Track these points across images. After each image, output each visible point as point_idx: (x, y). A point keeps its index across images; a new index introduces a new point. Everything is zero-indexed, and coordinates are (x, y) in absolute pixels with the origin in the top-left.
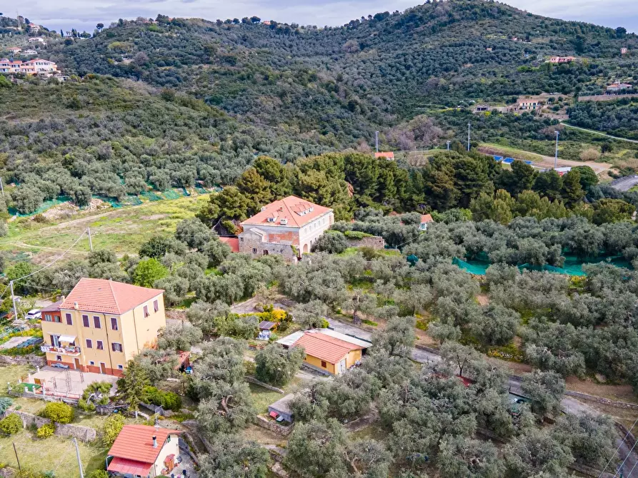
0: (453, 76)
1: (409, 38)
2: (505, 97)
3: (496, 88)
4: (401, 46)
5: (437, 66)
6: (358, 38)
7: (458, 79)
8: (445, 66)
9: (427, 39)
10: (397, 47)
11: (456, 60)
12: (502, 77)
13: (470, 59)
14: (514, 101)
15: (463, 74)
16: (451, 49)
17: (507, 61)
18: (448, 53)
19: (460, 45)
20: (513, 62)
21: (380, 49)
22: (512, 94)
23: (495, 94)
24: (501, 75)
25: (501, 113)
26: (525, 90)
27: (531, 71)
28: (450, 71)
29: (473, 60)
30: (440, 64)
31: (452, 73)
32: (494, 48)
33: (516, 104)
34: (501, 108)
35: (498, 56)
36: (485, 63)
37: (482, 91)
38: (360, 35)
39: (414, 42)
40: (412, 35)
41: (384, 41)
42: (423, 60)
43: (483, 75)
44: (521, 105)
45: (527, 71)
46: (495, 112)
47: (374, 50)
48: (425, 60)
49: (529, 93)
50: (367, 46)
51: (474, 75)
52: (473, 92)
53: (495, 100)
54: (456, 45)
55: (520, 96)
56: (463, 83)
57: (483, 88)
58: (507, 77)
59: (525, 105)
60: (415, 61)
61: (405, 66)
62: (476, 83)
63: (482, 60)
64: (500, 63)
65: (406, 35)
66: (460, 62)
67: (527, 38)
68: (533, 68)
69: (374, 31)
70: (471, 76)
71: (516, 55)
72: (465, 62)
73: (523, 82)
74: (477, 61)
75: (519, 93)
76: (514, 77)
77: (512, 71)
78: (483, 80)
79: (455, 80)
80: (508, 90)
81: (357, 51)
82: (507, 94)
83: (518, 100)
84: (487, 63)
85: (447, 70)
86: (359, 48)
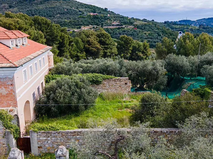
0: (53, 19)
1: (31, 5)
2: (76, 26)
3: (72, 23)
4: (28, 8)
5: (46, 15)
6: (8, 4)
7: (55, 20)
8: (49, 15)
9: (39, 6)
10: (26, 8)
11: (53, 13)
12: (73, 19)
13: (59, 13)
14: (80, 28)
15: (57, 18)
16: (50, 9)
17: (73, 14)
18: (49, 10)
19: (54, 8)
20: (76, 15)
21: (18, 8)
22: (79, 25)
23: (72, 25)
24: (72, 19)
25: (76, 32)
26: (83, 24)
27: (84, 17)
28: (51, 17)
29: (60, 13)
30: (47, 14)
31: (52, 18)
32: (67, 10)
33: (81, 29)
34: (76, 30)
35: (69, 12)
36: (65, 15)
37: (66, 24)
38: (8, 3)
39: (33, 6)
40: (32, 4)
41: (20, 6)
42: (39, 13)
43: (65, 18)
44: (83, 29)
45: (82, 18)
46: (74, 31)
47: (16, 8)
48: (40, 12)
49: (85, 25)
50: (13, 7)
51: (61, 18)
52: (63, 25)
53: (72, 27)
54: (52, 8)
55: (82, 26)
56: (58, 21)
57: (67, 23)
58: (75, 19)
59: (85, 29)
60: (36, 13)
61: (32, 14)
62: (63, 21)
63: (64, 13)
64: (71, 15)
65: (30, 4)
66: (55, 14)
67: (77, 8)
68: (84, 16)
69: (15, 2)
70: (60, 19)
71: (76, 12)
72: (57, 14)
73: (82, 21)
74: (62, 14)
75: (81, 25)
76: (78, 19)
77: (76, 17)
78: (66, 20)
80: (77, 24)
81: (8, 9)
82: (76, 25)
83: (81, 28)
84: (66, 14)
85: (50, 16)
86: (9, 7)
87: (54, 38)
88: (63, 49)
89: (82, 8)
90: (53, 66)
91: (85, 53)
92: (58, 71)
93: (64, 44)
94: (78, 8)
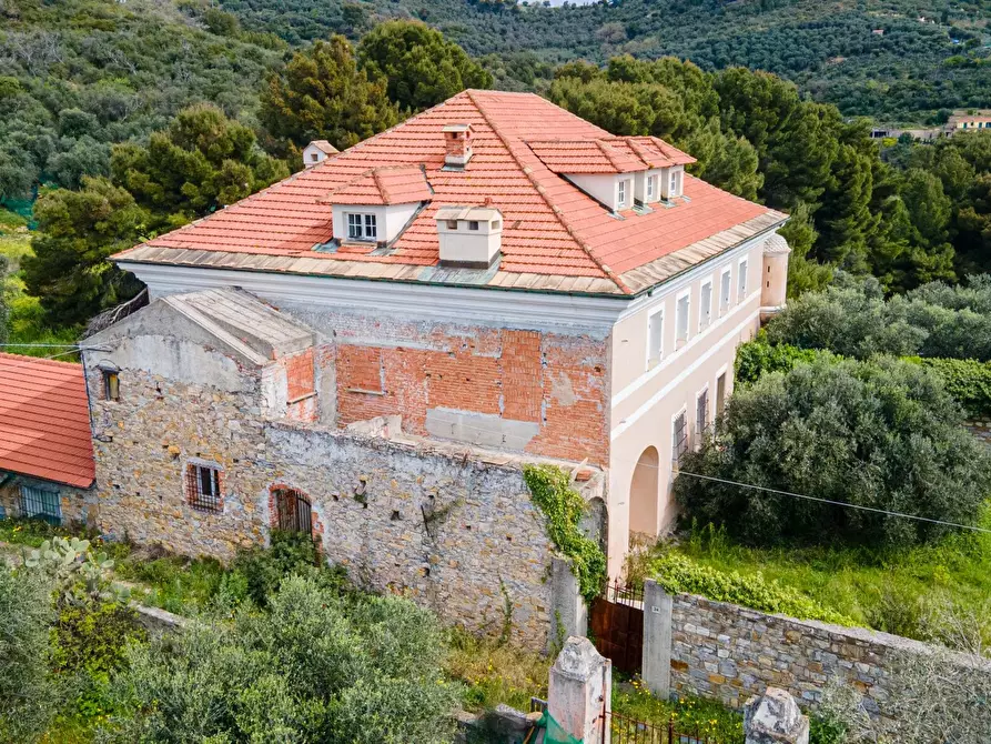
0: (810, 77)
1: (718, 19)
2: (923, 113)
3: (902, 96)
4: (704, 31)
5: (776, 59)
6: (624, 20)
7: (821, 82)
8: (792, 60)
9: (752, 20)
10: (695, 33)
11: (815, 51)
12: (910, 78)
13: (843, 51)
14: (943, 119)
15: (829, 75)
16: (802, 33)
17: (916, 51)
18: (796, 39)
19: (819, 26)
20: (930, 53)
21: (663, 37)
22: (937, 106)
23: (900, 107)
24: (907, 76)
25: (918, 140)
26: (965, 99)
27: (975, 65)
28: (802, 69)
29: (848, 49)
30: (782, 58)
31: (807, 72)
32: (888, 30)
33: (947, 126)
34: (917, 132)
35: (897, 43)
36: (871, 55)
37: (872, 103)
38: (627, 16)
39: (726, 24)
40: (723, 14)
41: (671, 25)
42: (749, 51)
43: (869, 75)
44: (961, 126)
45: (965, 66)
46: (906, 139)
47: (654, 38)
48: (753, 51)
49: (974, 104)
50: (641, 32)
51: (851, 75)
52: (853, 105)
53: (901, 119)
54: (811, 26)
55: (955, 112)
56: (830, 89)
57: (875, 98)
58: (922, 77)
59: (969, 125)
60: (734, 53)
61: (714, 61)
62: (858, 89)
63: (866, 50)
64: (902, 55)
65: (712, 15)
66: (823, 54)
67: (944, 19)
68: (978, 60)
69: (653, 9)
70: (845, 78)
71: (934, 40)
72: (833, 54)
73: (957, 85)
74: (855, 52)
75: (954, 105)
76: (936, 77)
77: (931, 67)
78: (873, 83)
79: (815, 83)
80: (929, 100)
81: (621, 41)
82: (925, 106)
83: (951, 119)
84: (877, 54)
85: (797, 67)
86: (625, 36)
87: (802, 171)
88: (838, 223)
89: (969, 15)
90: (780, 302)
91: (951, 251)
92: (802, 332)
93: (849, 201)
94: (949, 18)
